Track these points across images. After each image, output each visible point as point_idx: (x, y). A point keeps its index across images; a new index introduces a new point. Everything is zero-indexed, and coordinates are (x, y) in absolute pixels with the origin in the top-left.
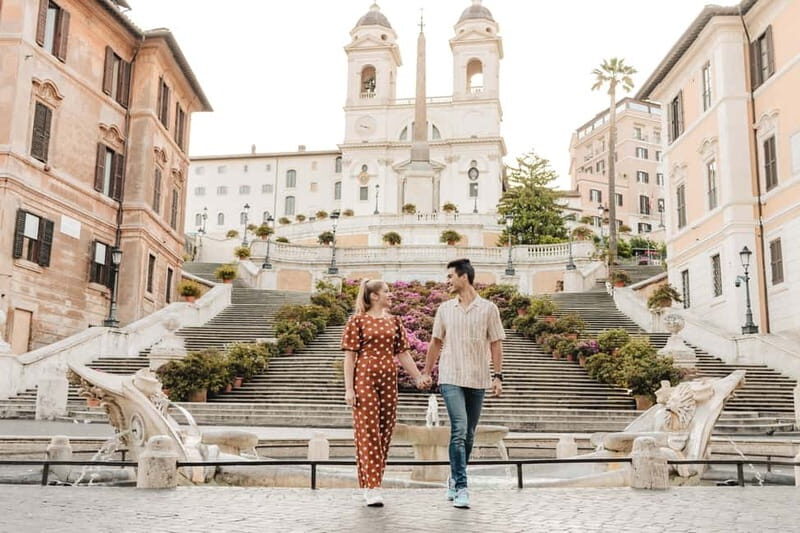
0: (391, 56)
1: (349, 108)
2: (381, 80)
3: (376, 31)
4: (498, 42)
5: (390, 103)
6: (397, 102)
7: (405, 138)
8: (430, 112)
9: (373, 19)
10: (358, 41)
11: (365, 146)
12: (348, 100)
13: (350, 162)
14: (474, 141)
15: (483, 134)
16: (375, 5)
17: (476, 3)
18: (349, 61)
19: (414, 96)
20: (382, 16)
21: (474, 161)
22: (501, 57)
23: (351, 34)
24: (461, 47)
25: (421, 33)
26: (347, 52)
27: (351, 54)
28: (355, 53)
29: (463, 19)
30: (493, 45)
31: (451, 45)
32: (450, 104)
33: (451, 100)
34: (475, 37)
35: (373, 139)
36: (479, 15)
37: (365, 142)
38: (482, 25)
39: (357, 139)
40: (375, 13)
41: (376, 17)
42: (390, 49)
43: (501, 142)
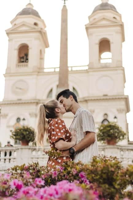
0: (40, 37)
1: (8, 74)
2: (32, 55)
3: (30, 20)
4: (122, 26)
5: (39, 70)
6: (45, 71)
7: (51, 97)
8: (71, 77)
9: (28, 12)
10: (16, 26)
11: (19, 103)
12: (8, 69)
13: (7, 115)
14: (106, 98)
15: (111, 93)
16: (30, 4)
17: (105, 2)
18: (9, 40)
19: (59, 66)
20: (35, 11)
21: (106, 114)
22: (123, 40)
23: (12, 22)
24: (95, 30)
25: (65, 6)
26: (8, 34)
27: (10, 35)
28: (13, 36)
29: (95, 11)
30: (118, 28)
31: (87, 29)
32: (87, 71)
33: (87, 68)
34: (104, 22)
35: (26, 97)
36: (107, 8)
37: (20, 100)
38: (109, 14)
39: (14, 98)
40: (29, 8)
41: (30, 11)
42: (40, 32)
43: (126, 99)
